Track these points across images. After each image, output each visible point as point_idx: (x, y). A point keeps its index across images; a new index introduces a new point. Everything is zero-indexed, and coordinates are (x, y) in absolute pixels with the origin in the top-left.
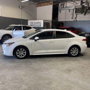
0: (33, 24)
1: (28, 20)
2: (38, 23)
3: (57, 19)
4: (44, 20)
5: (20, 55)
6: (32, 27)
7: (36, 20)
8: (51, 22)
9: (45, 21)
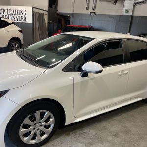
2: (18, 12)
5: (35, 134)
6: (10, 21)
7: (10, 5)
8: (46, 13)
9: (35, 10)
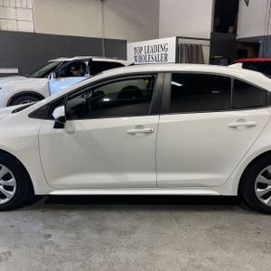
0: (143, 53)
1: (125, 42)
2: (157, 48)
3: (235, 32)
4: (177, 38)
8: (208, 43)
9: (181, 41)
